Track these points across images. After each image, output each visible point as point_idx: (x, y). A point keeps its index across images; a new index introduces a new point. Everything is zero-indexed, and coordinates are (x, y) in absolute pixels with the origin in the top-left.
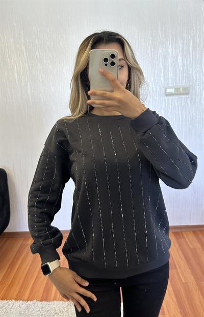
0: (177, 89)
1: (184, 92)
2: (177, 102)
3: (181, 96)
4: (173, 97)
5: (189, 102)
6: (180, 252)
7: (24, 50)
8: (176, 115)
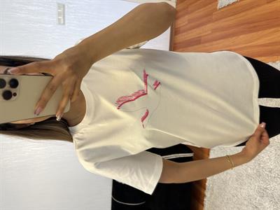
1: (62, 9)
2: (71, 15)
5: (72, 6)
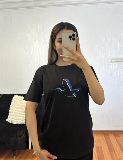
0: (117, 59)
1: (120, 61)
2: (117, 65)
3: (119, 63)
4: (115, 63)
6: (117, 144)
7: (42, 38)
8: (116, 72)
